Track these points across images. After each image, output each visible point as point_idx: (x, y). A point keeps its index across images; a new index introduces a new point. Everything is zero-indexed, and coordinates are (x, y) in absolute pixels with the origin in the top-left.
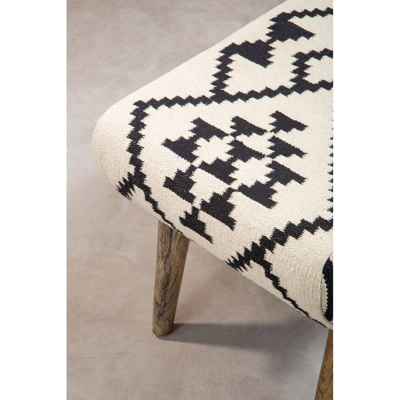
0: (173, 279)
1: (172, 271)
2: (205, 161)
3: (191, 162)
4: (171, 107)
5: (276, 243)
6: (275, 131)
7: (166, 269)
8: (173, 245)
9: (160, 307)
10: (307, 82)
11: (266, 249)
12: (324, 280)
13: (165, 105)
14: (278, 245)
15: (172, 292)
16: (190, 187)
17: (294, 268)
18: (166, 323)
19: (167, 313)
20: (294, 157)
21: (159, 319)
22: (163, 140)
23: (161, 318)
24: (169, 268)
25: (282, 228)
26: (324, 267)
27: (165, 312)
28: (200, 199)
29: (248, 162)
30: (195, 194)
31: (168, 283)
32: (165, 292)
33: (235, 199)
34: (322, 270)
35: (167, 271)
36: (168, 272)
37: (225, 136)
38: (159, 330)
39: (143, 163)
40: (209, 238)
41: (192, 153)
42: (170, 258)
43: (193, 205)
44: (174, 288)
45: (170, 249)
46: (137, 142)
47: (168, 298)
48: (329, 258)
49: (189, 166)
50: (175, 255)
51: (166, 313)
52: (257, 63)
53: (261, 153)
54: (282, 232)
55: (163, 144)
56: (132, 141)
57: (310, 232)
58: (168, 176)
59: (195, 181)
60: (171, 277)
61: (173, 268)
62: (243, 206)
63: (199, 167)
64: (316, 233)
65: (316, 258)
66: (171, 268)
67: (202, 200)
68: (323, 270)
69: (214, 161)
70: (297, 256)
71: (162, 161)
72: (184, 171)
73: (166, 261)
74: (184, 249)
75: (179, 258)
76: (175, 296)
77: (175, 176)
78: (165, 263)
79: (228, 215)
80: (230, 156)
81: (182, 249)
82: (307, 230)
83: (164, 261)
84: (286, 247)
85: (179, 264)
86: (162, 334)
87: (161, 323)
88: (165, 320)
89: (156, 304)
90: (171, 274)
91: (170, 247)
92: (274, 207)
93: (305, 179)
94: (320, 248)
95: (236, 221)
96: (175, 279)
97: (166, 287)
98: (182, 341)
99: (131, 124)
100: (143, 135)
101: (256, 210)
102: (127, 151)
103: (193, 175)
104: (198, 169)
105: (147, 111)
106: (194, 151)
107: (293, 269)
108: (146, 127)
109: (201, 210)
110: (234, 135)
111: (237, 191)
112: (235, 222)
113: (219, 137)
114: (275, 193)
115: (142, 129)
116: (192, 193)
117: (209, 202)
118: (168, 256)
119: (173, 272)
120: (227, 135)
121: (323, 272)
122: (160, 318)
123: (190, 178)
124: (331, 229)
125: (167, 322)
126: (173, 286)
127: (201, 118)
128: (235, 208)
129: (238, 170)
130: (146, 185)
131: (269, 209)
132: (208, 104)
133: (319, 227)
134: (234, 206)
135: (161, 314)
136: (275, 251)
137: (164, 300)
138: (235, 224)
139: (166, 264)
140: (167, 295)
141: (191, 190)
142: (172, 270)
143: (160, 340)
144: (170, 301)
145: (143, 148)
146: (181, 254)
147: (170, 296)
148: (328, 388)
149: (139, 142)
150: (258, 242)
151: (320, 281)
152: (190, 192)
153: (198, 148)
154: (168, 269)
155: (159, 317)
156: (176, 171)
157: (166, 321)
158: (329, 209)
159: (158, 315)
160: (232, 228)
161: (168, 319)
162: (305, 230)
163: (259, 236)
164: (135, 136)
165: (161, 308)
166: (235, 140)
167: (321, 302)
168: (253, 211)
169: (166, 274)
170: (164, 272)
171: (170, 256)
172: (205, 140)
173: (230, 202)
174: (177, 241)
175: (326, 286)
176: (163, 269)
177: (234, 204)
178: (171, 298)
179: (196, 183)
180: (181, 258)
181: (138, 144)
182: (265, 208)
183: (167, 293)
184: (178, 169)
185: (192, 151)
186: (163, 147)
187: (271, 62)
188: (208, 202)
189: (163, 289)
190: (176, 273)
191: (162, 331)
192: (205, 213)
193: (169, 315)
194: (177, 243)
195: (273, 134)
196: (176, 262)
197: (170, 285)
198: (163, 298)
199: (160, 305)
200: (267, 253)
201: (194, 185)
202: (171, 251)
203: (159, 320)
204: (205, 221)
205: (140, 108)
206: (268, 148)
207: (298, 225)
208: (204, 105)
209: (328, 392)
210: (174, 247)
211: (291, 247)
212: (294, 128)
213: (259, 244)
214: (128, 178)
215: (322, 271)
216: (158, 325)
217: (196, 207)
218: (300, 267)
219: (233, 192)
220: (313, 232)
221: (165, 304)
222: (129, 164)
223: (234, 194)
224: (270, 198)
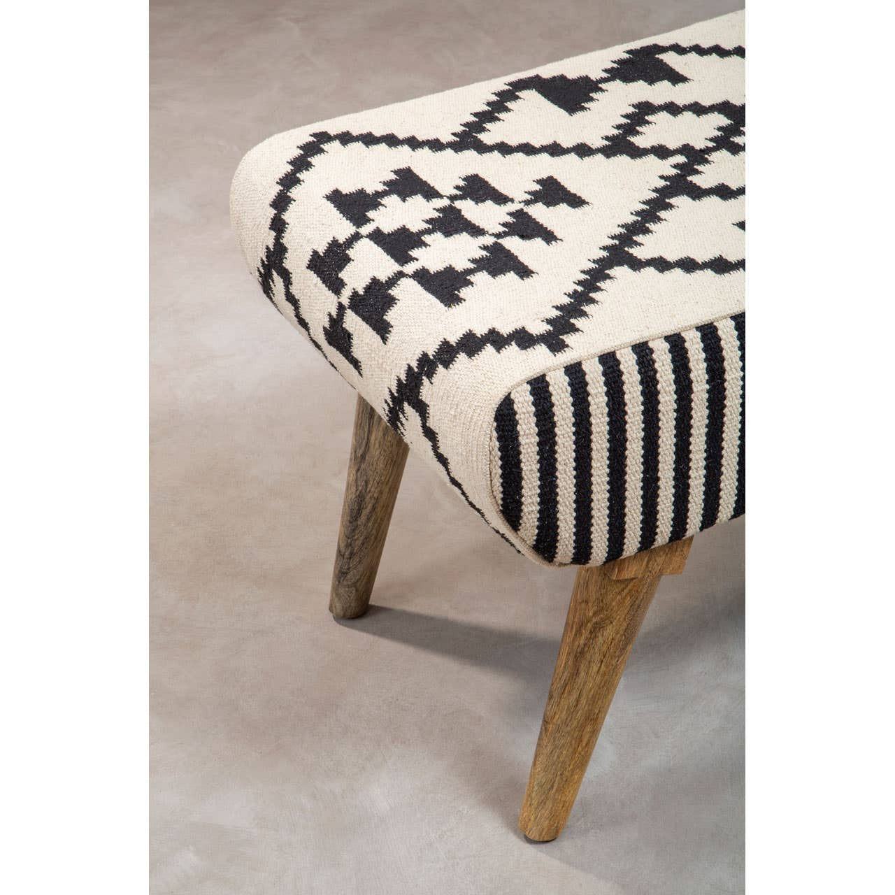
0: (369, 507)
1: (368, 490)
2: (381, 228)
3: (358, 227)
4: (370, 147)
5: (439, 365)
6: (527, 203)
7: (359, 483)
8: (373, 438)
9: (344, 558)
10: (633, 144)
11: (423, 377)
12: (495, 434)
13: (363, 142)
14: (441, 368)
15: (365, 531)
16: (341, 268)
17: (455, 412)
18: (351, 592)
19: (354, 573)
20: (538, 242)
21: (339, 582)
22: (328, 190)
23: (343, 581)
24: (364, 483)
25: (453, 340)
26: (498, 408)
27: (351, 569)
28: (352, 287)
29: (452, 237)
30: (346, 280)
31: (359, 511)
32: (354, 530)
33: (401, 288)
34: (494, 413)
35: (360, 488)
36: (361, 490)
37: (437, 197)
38: (337, 604)
39: (287, 226)
40: (356, 363)
41: (367, 213)
42: (366, 462)
43: (340, 300)
44: (370, 524)
45: (367, 445)
46: (288, 191)
47: (357, 542)
48: (510, 394)
49: (353, 234)
50: (376, 458)
51: (351, 573)
52: (560, 106)
53: (483, 229)
54: (452, 346)
55: (327, 196)
56: (282, 189)
57: (496, 349)
58: (315, 248)
59: (352, 258)
60: (366, 500)
61: (371, 483)
62: (410, 302)
63: (367, 236)
64: (504, 351)
65: (490, 391)
66: (367, 483)
67: (354, 289)
68: (496, 415)
69: (396, 229)
70: (463, 387)
71: (314, 223)
72: (342, 240)
73: (360, 467)
74: (394, 449)
75: (384, 466)
76: (372, 543)
77: (326, 248)
78: (358, 470)
79: (383, 316)
80: (427, 226)
81: (390, 449)
82: (491, 345)
83: (357, 467)
84: (451, 372)
85: (383, 478)
86: (342, 613)
87: (342, 591)
88: (349, 586)
89: (340, 554)
90: (367, 495)
91: (368, 439)
92: (457, 306)
93: (533, 273)
94: (500, 375)
95: (392, 327)
96: (373, 506)
97: (356, 520)
98: (375, 634)
99: (291, 163)
100: (301, 179)
101: (427, 308)
102: (271, 206)
103: (352, 248)
104: (365, 239)
105: (325, 147)
106: (371, 212)
107: (453, 413)
108: (312, 170)
109: (349, 308)
110: (453, 198)
111: (410, 277)
112: (390, 329)
113: (425, 198)
114: (470, 286)
115: (304, 171)
116: (342, 278)
117: (363, 294)
118: (363, 457)
119: (370, 491)
120: (441, 197)
121: (496, 419)
122: (341, 581)
123: (347, 252)
124: (531, 348)
125: (354, 592)
126: (368, 519)
127: (412, 168)
128: (396, 304)
129: (428, 247)
130: (287, 267)
131: (446, 308)
132: (436, 151)
133: (513, 343)
134: (396, 301)
135: (343, 573)
136: (435, 379)
137: (350, 545)
138: (390, 331)
139: (359, 474)
140: (356, 537)
141: (342, 272)
142: (370, 486)
143: (338, 625)
144: (361, 549)
145: (295, 201)
146: (387, 458)
147: (362, 538)
148: (555, 714)
149: (291, 190)
150: (414, 364)
151: (489, 436)
152: (340, 275)
153: (380, 207)
154: (361, 483)
155: (340, 578)
156: (329, 240)
157: (351, 589)
158: (547, 319)
159: (338, 575)
160: (384, 339)
161: (354, 585)
162: (489, 345)
163: (418, 355)
164: (289, 181)
165: (345, 560)
166: (450, 206)
167: (491, 481)
168: (422, 310)
169: (358, 492)
170: (355, 488)
171: (367, 458)
172: (399, 199)
173: (392, 294)
174: (381, 429)
175: (498, 446)
176: (353, 483)
177: (397, 297)
178: (363, 544)
179: (353, 260)
180: (388, 466)
181: (288, 194)
182: (442, 305)
183: (357, 532)
184: (334, 238)
185: (368, 211)
186: (325, 200)
187: (586, 108)
188: (361, 292)
189: (351, 522)
190: (376, 495)
191: (343, 607)
192: (353, 314)
193: (357, 578)
194: (380, 434)
195: (521, 206)
196: (377, 473)
197: (363, 518)
198: (349, 541)
199: (344, 555)
200: (424, 384)
201: (349, 264)
202: (369, 447)
203: (338, 585)
204: (352, 329)
205: (318, 141)
206: (500, 224)
207: (482, 335)
208: (430, 151)
209: (554, 720)
210: (375, 440)
211: (458, 372)
212: (565, 204)
213: (417, 367)
214: (267, 258)
215: (494, 416)
216: (337, 595)
217: (343, 303)
218: (463, 408)
219: (403, 277)
220: (498, 350)
221: (352, 554)
222: (270, 228)
223: (404, 282)
224: (456, 292)
